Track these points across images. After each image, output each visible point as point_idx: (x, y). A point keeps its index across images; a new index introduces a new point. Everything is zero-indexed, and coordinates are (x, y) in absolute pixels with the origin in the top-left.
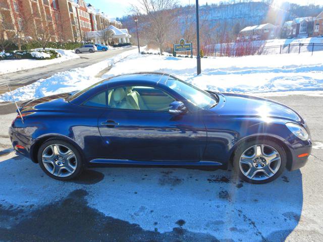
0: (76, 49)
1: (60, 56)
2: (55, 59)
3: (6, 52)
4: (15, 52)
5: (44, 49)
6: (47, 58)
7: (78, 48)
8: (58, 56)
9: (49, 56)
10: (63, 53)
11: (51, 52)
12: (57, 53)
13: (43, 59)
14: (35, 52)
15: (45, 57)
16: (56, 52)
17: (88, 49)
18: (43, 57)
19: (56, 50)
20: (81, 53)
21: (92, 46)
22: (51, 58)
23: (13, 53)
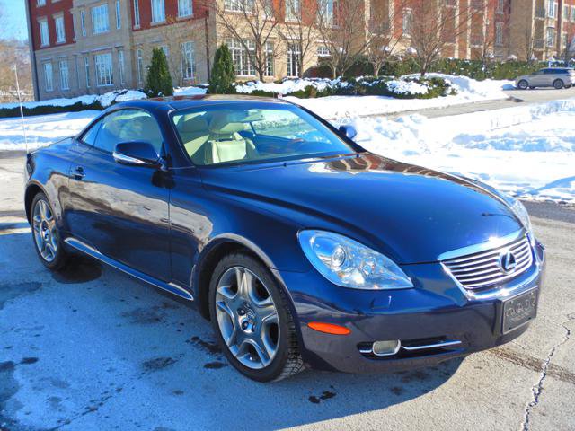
0: (519, 78)
1: (453, 93)
2: (440, 97)
3: (342, 80)
4: (357, 79)
5: (423, 74)
6: (419, 96)
7: (525, 77)
8: (449, 91)
9: (423, 90)
10: (465, 86)
11: (434, 81)
12: (447, 85)
13: (408, 96)
14: (400, 85)
15: (413, 93)
16: (447, 81)
17: (552, 78)
18: (409, 93)
19: (447, 78)
20: (532, 88)
21: (565, 72)
22: (429, 95)
23: (354, 82)
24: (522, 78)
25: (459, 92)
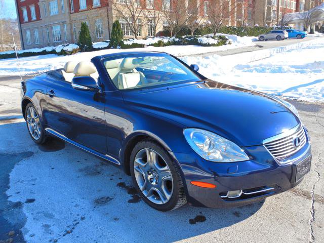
0: (260, 36)
1: (230, 43)
2: (223, 45)
3: (176, 37)
4: (183, 37)
5: (215, 34)
6: (213, 45)
7: (263, 35)
8: (227, 42)
9: (215, 42)
10: (235, 39)
11: (221, 37)
12: (227, 39)
13: (208, 45)
14: (204, 39)
15: (210, 43)
16: (226, 37)
17: (275, 35)
18: (209, 43)
19: (227, 36)
20: (266, 40)
21: (282, 32)
22: (218, 45)
23: (182, 38)
24: (261, 35)
25: (232, 43)
